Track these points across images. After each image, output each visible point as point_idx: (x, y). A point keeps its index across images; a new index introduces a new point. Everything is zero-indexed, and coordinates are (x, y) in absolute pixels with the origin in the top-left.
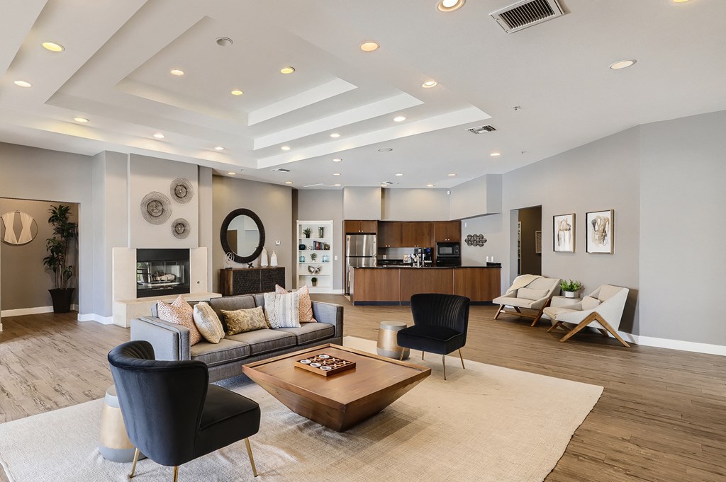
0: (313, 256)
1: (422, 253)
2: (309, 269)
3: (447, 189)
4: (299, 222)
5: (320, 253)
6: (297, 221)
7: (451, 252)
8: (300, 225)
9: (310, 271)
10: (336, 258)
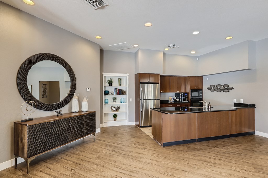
0: (114, 99)
1: (182, 96)
2: (111, 108)
3: (197, 57)
4: (104, 74)
5: (119, 97)
6: (103, 73)
7: (198, 95)
8: (105, 76)
9: (112, 110)
10: (131, 100)
